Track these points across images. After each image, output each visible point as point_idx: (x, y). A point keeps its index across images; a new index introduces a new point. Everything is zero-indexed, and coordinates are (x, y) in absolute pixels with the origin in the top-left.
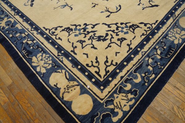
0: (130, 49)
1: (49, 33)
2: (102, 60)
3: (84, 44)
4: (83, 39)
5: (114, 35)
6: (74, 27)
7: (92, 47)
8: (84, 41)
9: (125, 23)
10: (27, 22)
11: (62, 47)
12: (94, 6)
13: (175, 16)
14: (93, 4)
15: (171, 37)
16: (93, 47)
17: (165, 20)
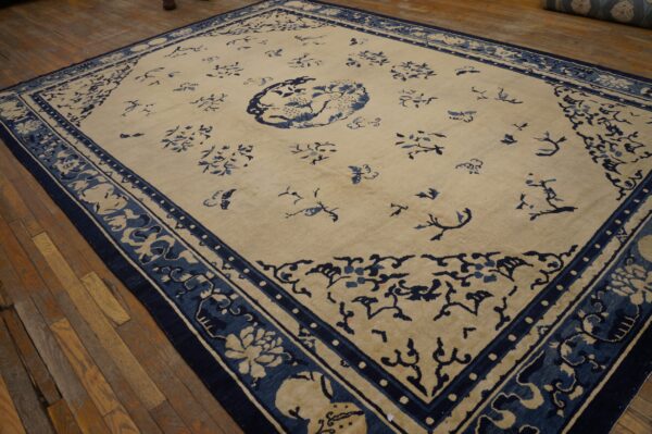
0: (504, 319)
1: (275, 276)
2: (426, 348)
3: (374, 307)
4: (371, 295)
5: (457, 285)
6: (345, 263)
7: (395, 316)
8: (375, 300)
9: (484, 254)
10: (212, 247)
11: (311, 312)
12: (398, 213)
13: (625, 233)
14: (392, 205)
15: (619, 287)
16: (400, 315)
17: (597, 243)
